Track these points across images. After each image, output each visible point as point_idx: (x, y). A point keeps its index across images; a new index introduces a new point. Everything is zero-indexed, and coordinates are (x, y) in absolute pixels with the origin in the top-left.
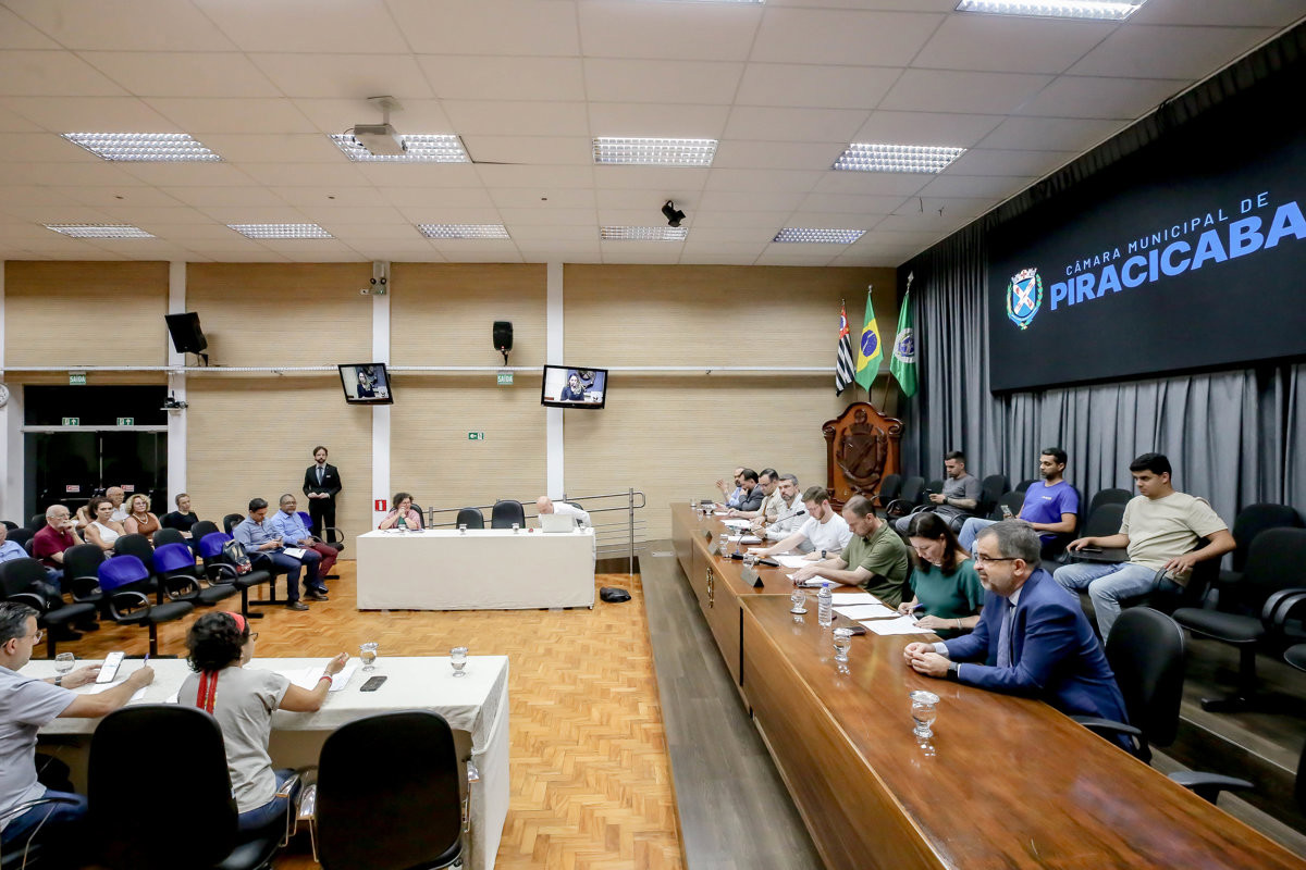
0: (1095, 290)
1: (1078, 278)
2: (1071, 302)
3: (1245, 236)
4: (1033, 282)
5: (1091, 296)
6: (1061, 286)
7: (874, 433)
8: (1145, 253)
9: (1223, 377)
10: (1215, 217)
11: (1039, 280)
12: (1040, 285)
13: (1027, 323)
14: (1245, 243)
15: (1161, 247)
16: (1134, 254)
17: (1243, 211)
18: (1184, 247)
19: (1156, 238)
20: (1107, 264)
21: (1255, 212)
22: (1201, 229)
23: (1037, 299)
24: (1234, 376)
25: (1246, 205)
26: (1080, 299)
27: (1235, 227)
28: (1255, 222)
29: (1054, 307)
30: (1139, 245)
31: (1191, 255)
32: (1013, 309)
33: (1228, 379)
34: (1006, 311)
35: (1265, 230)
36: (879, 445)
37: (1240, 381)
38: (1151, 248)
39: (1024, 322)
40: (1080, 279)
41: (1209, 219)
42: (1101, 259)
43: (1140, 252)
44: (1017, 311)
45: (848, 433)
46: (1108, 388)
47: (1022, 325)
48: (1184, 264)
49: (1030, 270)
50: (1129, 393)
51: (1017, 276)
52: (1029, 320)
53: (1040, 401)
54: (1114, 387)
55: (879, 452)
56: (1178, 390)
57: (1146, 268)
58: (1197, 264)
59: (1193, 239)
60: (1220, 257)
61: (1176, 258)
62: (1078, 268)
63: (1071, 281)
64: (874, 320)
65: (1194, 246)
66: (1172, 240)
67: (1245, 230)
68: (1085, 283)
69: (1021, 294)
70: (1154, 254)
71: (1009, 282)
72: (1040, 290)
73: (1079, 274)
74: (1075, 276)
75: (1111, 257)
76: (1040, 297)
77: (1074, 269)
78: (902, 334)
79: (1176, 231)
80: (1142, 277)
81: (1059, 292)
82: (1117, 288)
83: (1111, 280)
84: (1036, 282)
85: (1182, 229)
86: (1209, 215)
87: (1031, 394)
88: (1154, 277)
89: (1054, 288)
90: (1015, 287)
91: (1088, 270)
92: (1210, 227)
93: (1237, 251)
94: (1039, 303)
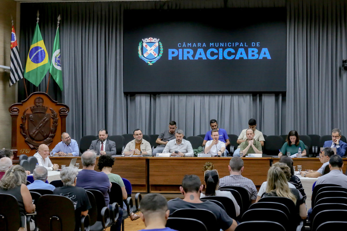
0: (194, 56)
1: (184, 50)
2: (180, 58)
3: (253, 54)
4: (157, 44)
5: (191, 58)
6: (174, 50)
7: (48, 112)
8: (217, 49)
9: (242, 95)
10: (244, 44)
11: (161, 44)
12: (161, 47)
13: (153, 62)
14: (253, 56)
15: (224, 48)
16: (212, 47)
17: (252, 46)
18: (233, 51)
19: (222, 45)
20: (199, 48)
21: (256, 47)
22: (239, 47)
23: (159, 53)
24: (246, 95)
25: (253, 44)
26: (185, 58)
27: (250, 50)
28: (256, 50)
29: (170, 58)
30: (214, 45)
31: (235, 54)
32: (142, 54)
33: (244, 96)
34: (138, 54)
35: (259, 53)
36: (52, 120)
37: (248, 97)
38: (219, 47)
39: (151, 62)
40: (186, 50)
41: (241, 44)
42: (197, 45)
43: (215, 47)
44: (145, 55)
45: (29, 112)
46: (196, 95)
47: (149, 63)
48: (232, 57)
49: (155, 39)
50: (207, 98)
51: (146, 39)
52: (154, 61)
53: (155, 99)
54: (199, 96)
55: (52, 124)
56: (227, 99)
57: (218, 54)
58: (237, 58)
59: (236, 49)
60: (245, 58)
61: (229, 54)
62: (184, 45)
63: (180, 50)
64: (42, 41)
65: (236, 51)
66: (228, 47)
67: (253, 52)
68: (188, 52)
69: (148, 48)
70: (221, 50)
71: (139, 40)
72: (162, 49)
73: (185, 48)
74: (183, 48)
75: (202, 45)
76: (162, 52)
77: (182, 45)
78: (56, 53)
79: (230, 45)
80: (215, 57)
81: (173, 53)
82: (204, 58)
83: (201, 54)
84: (159, 46)
85: (232, 45)
86: (241, 43)
87: (149, 95)
88: (221, 58)
89: (170, 51)
90: (144, 44)
91: (189, 48)
92: (241, 47)
93: (250, 57)
94: (161, 55)
